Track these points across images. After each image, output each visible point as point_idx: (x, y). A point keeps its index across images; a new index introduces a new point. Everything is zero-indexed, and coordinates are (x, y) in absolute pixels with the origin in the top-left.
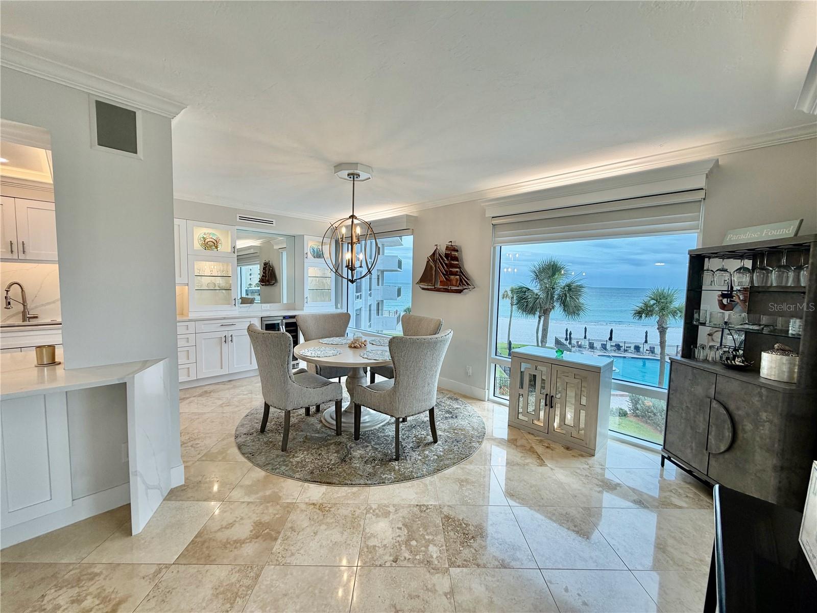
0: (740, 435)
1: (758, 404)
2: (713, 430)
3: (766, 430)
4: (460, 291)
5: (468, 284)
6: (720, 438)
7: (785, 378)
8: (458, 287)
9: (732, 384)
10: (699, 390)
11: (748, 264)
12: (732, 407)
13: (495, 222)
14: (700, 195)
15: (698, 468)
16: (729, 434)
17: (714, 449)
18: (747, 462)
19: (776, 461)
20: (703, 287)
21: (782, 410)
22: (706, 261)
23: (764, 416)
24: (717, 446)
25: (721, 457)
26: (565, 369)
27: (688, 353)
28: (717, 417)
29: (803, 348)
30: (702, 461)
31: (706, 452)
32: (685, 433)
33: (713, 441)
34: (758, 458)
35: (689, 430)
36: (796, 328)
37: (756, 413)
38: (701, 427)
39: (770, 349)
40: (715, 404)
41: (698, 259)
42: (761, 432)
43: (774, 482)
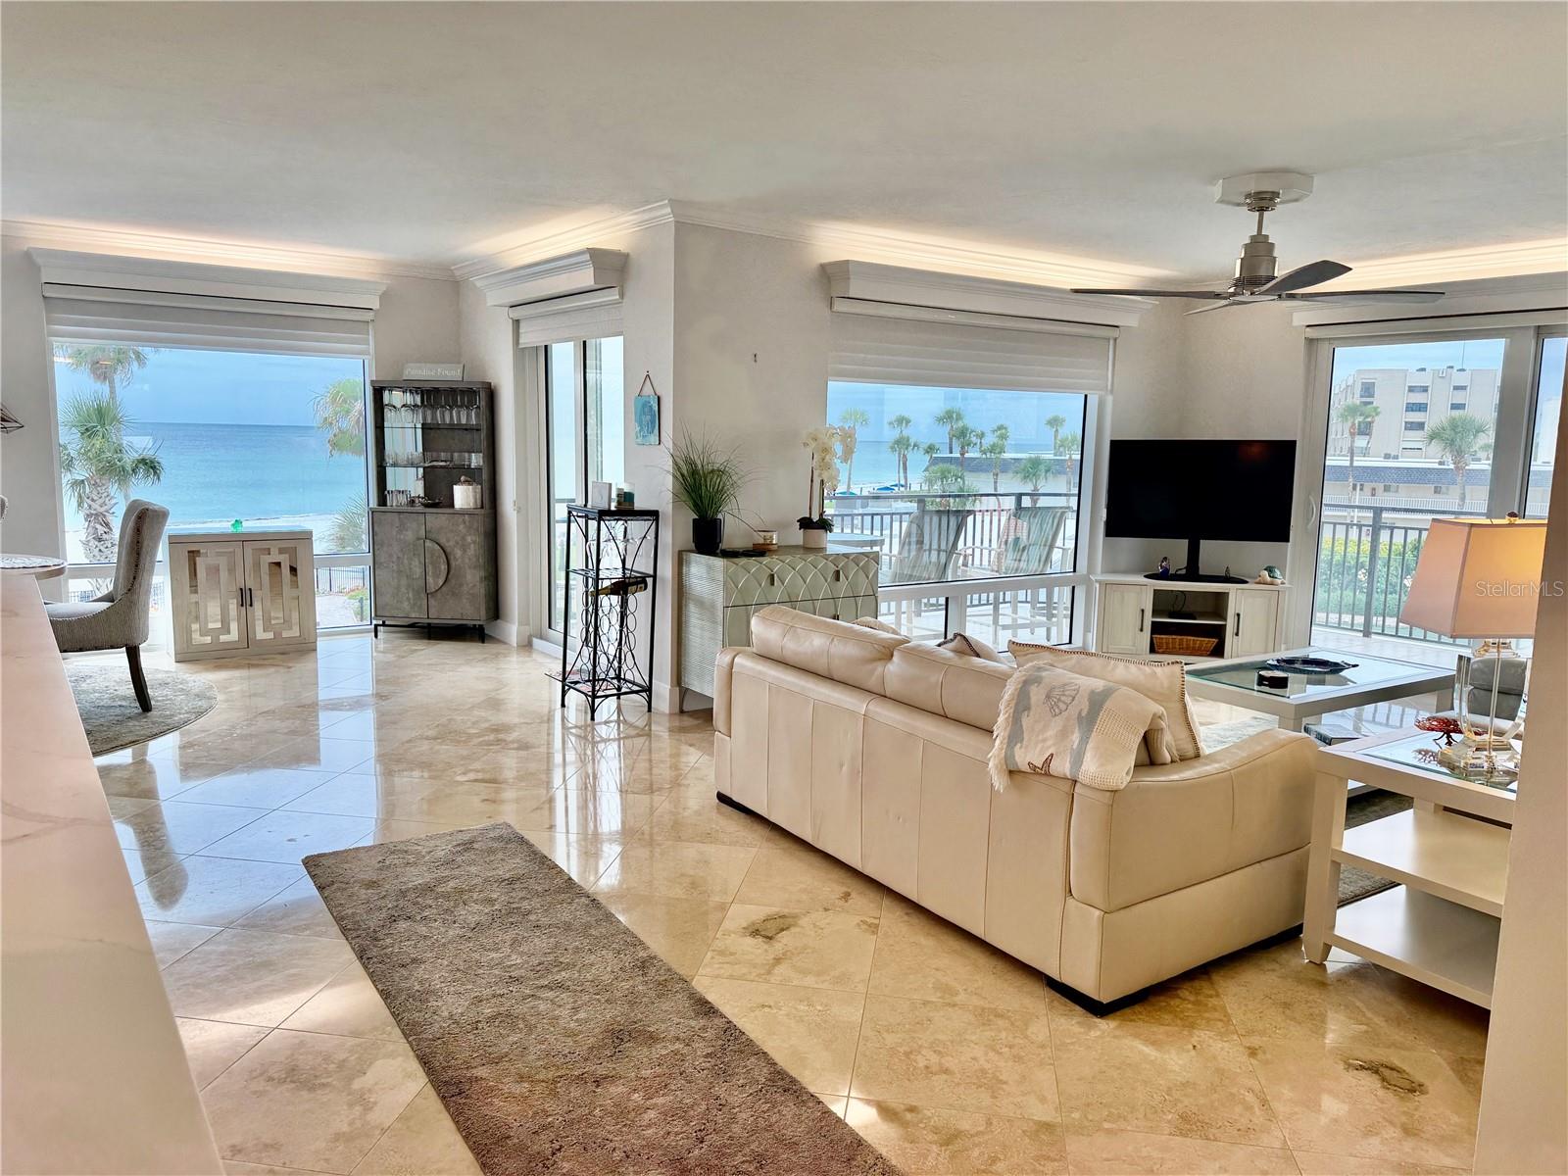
0: (453, 564)
1: (463, 530)
2: (430, 569)
3: (472, 551)
5: (6, 421)
6: (436, 576)
7: (472, 505)
9: (437, 519)
10: (409, 536)
11: (418, 399)
12: (443, 541)
13: (52, 292)
14: (369, 316)
15: (418, 615)
16: (444, 567)
17: (432, 587)
18: (461, 585)
19: (482, 574)
20: (386, 424)
21: (481, 529)
22: (386, 394)
23: (469, 539)
24: (434, 582)
25: (439, 594)
26: (265, 545)
27: (382, 500)
28: (432, 555)
29: (485, 476)
30: (420, 606)
31: (424, 596)
32: (398, 588)
33: (430, 580)
34: (469, 577)
35: (404, 582)
36: (476, 460)
37: (464, 538)
38: (418, 571)
39: (458, 482)
40: (428, 544)
41: (378, 392)
42: (469, 554)
43: (483, 591)
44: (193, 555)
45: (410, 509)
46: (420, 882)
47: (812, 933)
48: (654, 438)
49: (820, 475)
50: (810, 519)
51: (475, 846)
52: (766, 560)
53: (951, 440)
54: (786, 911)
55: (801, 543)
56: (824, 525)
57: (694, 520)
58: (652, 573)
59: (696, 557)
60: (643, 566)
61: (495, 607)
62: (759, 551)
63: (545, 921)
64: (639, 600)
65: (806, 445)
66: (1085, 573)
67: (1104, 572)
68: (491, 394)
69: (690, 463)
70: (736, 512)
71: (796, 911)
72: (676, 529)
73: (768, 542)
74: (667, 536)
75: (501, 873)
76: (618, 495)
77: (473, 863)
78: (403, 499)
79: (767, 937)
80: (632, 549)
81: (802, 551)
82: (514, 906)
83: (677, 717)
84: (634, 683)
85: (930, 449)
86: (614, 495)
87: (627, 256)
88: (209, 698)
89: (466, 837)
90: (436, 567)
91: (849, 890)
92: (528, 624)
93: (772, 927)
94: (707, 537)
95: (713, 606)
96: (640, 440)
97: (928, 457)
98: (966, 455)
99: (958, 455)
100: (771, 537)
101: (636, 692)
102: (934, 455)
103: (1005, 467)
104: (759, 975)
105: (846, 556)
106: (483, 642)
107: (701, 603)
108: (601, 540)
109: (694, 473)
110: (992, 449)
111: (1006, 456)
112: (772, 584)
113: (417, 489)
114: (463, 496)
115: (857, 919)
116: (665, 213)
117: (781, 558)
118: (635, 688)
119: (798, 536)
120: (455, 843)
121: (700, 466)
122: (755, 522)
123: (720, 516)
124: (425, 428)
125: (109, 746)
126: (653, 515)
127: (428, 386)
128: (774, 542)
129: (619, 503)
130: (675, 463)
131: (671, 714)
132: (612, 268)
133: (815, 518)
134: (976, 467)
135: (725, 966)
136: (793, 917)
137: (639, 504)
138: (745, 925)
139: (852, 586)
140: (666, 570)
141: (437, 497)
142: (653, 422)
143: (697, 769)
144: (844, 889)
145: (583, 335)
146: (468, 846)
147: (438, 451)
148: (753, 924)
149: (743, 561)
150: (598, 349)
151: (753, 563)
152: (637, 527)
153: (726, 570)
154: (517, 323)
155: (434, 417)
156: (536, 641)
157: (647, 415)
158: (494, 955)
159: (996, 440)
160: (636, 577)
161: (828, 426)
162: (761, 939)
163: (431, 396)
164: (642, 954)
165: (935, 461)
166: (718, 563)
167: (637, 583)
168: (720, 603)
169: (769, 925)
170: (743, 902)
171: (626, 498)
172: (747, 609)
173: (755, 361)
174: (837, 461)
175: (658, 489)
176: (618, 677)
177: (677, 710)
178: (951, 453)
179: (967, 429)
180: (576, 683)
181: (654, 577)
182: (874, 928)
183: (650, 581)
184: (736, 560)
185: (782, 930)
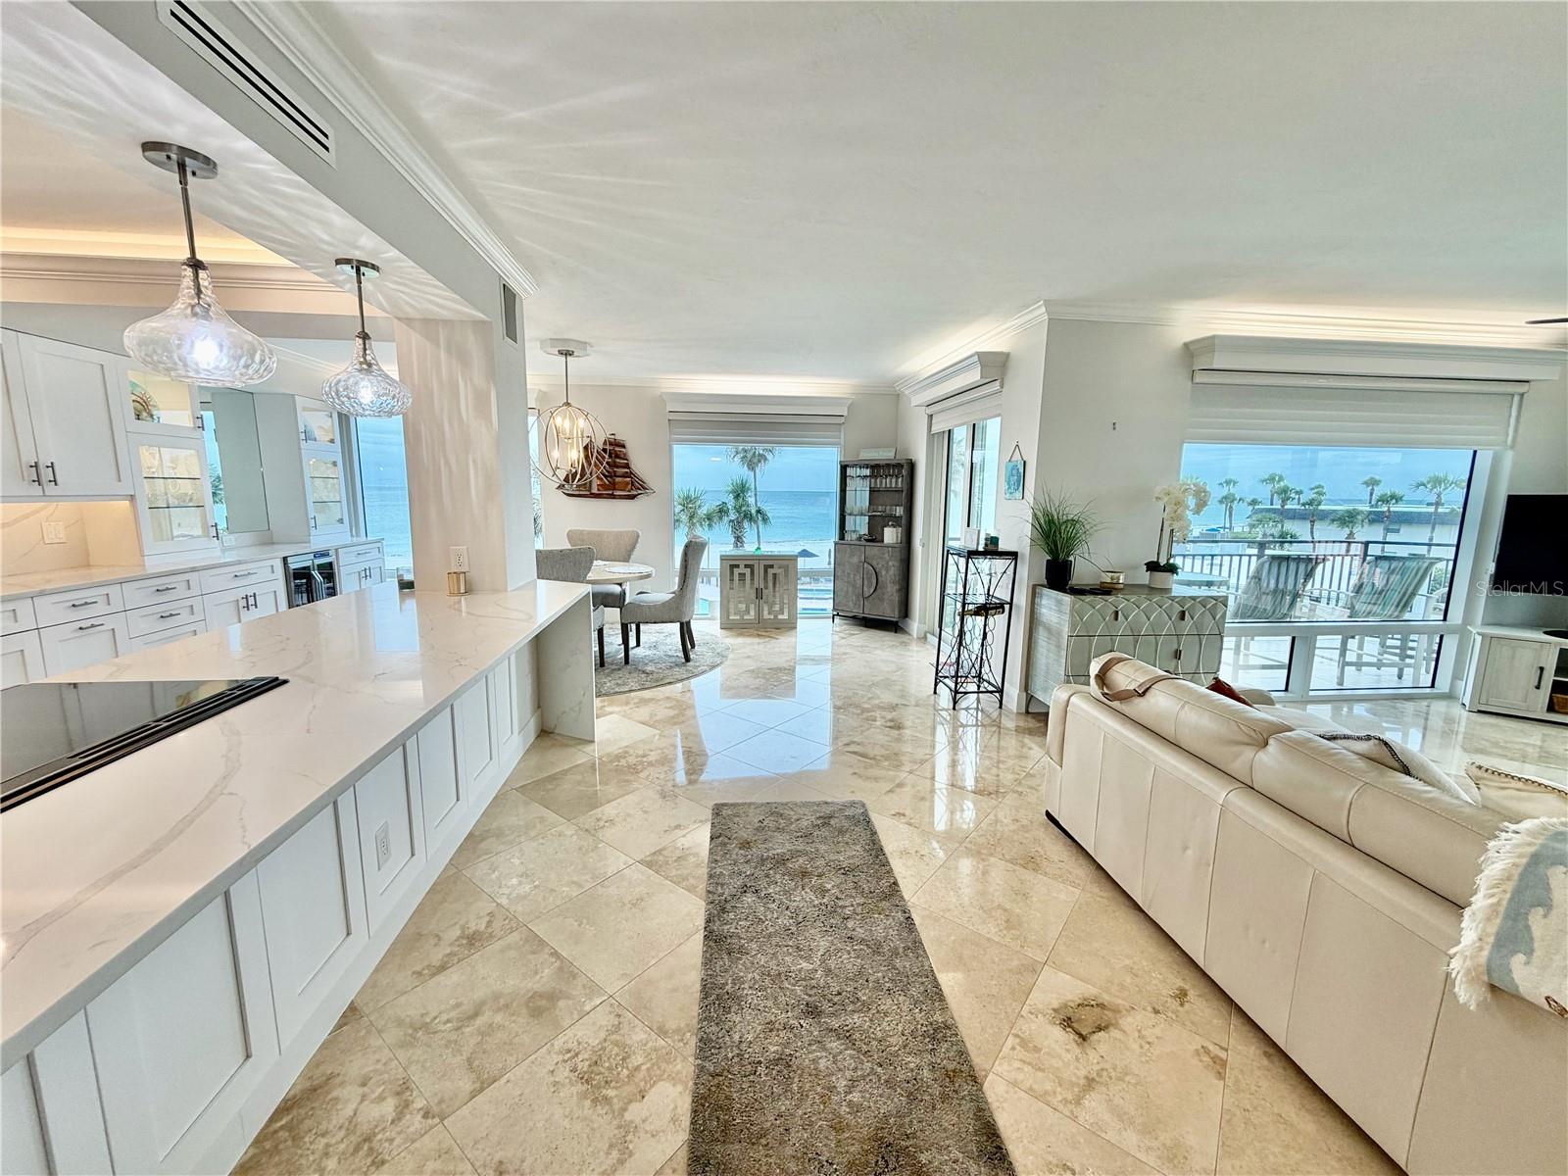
0: (880, 579)
1: (887, 558)
2: (866, 583)
3: (892, 571)
4: (633, 497)
5: (645, 489)
6: (869, 587)
7: (895, 541)
8: (629, 491)
9: (873, 550)
10: (855, 560)
11: (867, 472)
12: (874, 563)
13: (673, 416)
14: (842, 420)
15: (858, 612)
16: (874, 581)
17: (867, 594)
18: (884, 594)
19: (897, 587)
20: (848, 489)
21: (899, 558)
22: (848, 470)
23: (890, 563)
24: (868, 591)
25: (871, 598)
26: (770, 563)
27: (842, 537)
28: (868, 573)
29: (904, 522)
30: (859, 606)
31: (862, 599)
32: (847, 592)
33: (865, 589)
34: (889, 589)
35: (850, 589)
36: (899, 511)
37: (887, 563)
38: (859, 582)
39: (887, 525)
40: (866, 565)
41: (844, 468)
42: (890, 573)
43: (897, 599)
44: (733, 567)
45: (858, 543)
46: (779, 851)
47: (1135, 1047)
48: (1018, 495)
49: (1171, 525)
50: (1157, 563)
51: (832, 822)
52: (1111, 599)
53: (1272, 496)
54: (1106, 998)
55: (1147, 583)
56: (1172, 569)
57: (1048, 561)
58: (1009, 600)
59: (1047, 592)
60: (1003, 594)
61: (905, 609)
62: (1105, 590)
63: (860, 932)
64: (998, 621)
65: (1158, 498)
66: (1460, 622)
67: (1486, 624)
68: (912, 466)
69: (1047, 514)
70: (1086, 556)
71: (1120, 1001)
72: (1032, 567)
73: (1115, 581)
74: (1023, 571)
75: (842, 859)
76: (986, 539)
77: (824, 840)
78: (854, 536)
79: (1080, 1035)
80: (994, 581)
81: (1146, 591)
82: (841, 903)
83: (1023, 717)
84: (989, 683)
85: (1254, 502)
86: (983, 537)
87: (1007, 356)
88: (723, 656)
89: (828, 810)
90: (869, 579)
91: (1187, 987)
92: (925, 623)
93: (1089, 1017)
94: (1058, 575)
95: (1059, 634)
96: (1008, 496)
97: (1251, 508)
98: (1286, 507)
99: (1279, 507)
100: (1118, 578)
101: (991, 692)
102: (1256, 507)
103: (1323, 516)
104: (1065, 1101)
105: (1193, 598)
106: (896, 632)
107: (1049, 630)
108: (969, 573)
109: (1051, 522)
110: (1310, 503)
111: (1321, 507)
112: (1116, 619)
113: (864, 530)
114: (890, 535)
115: (1198, 1042)
116: (1040, 313)
117: (1127, 597)
118: (991, 688)
119: (1144, 577)
120: (818, 815)
121: (1056, 517)
122: (1103, 564)
123: (1071, 558)
124: (872, 491)
125: (655, 684)
126: (1014, 555)
127: (873, 463)
128: (1121, 581)
129: (986, 545)
130: (1035, 515)
131: (1018, 713)
132: (995, 366)
133: (1163, 562)
134: (1294, 516)
135: (1027, 1068)
136: (1114, 1011)
137: (1002, 546)
138: (1055, 1004)
139: (1198, 625)
140: (1022, 599)
141: (874, 537)
142: (1019, 481)
143: (1033, 776)
144: (1180, 983)
145: (972, 419)
146: (826, 820)
147: (877, 505)
148: (1066, 1006)
149: (1089, 598)
150: (984, 428)
151: (1099, 601)
152: (1000, 564)
153: (1073, 605)
154: (931, 417)
155: (876, 483)
156: (928, 635)
157: (1017, 478)
158: (804, 964)
159: (1314, 496)
160: (996, 604)
161: (1181, 482)
162: (1073, 1036)
163: (877, 469)
164: (938, 1017)
165: (1256, 512)
166: (1067, 598)
167: (996, 608)
168: (1066, 630)
169: (1085, 1013)
170: (1058, 968)
171: (993, 541)
172: (1090, 640)
173: (1114, 429)
174: (1189, 514)
175: (1018, 533)
176: (979, 676)
177: (1024, 710)
178: (1272, 504)
179: (1288, 488)
180: (945, 677)
181: (1011, 604)
182: (1219, 1066)
183: (1007, 607)
184: (1083, 597)
185: (1100, 1029)
